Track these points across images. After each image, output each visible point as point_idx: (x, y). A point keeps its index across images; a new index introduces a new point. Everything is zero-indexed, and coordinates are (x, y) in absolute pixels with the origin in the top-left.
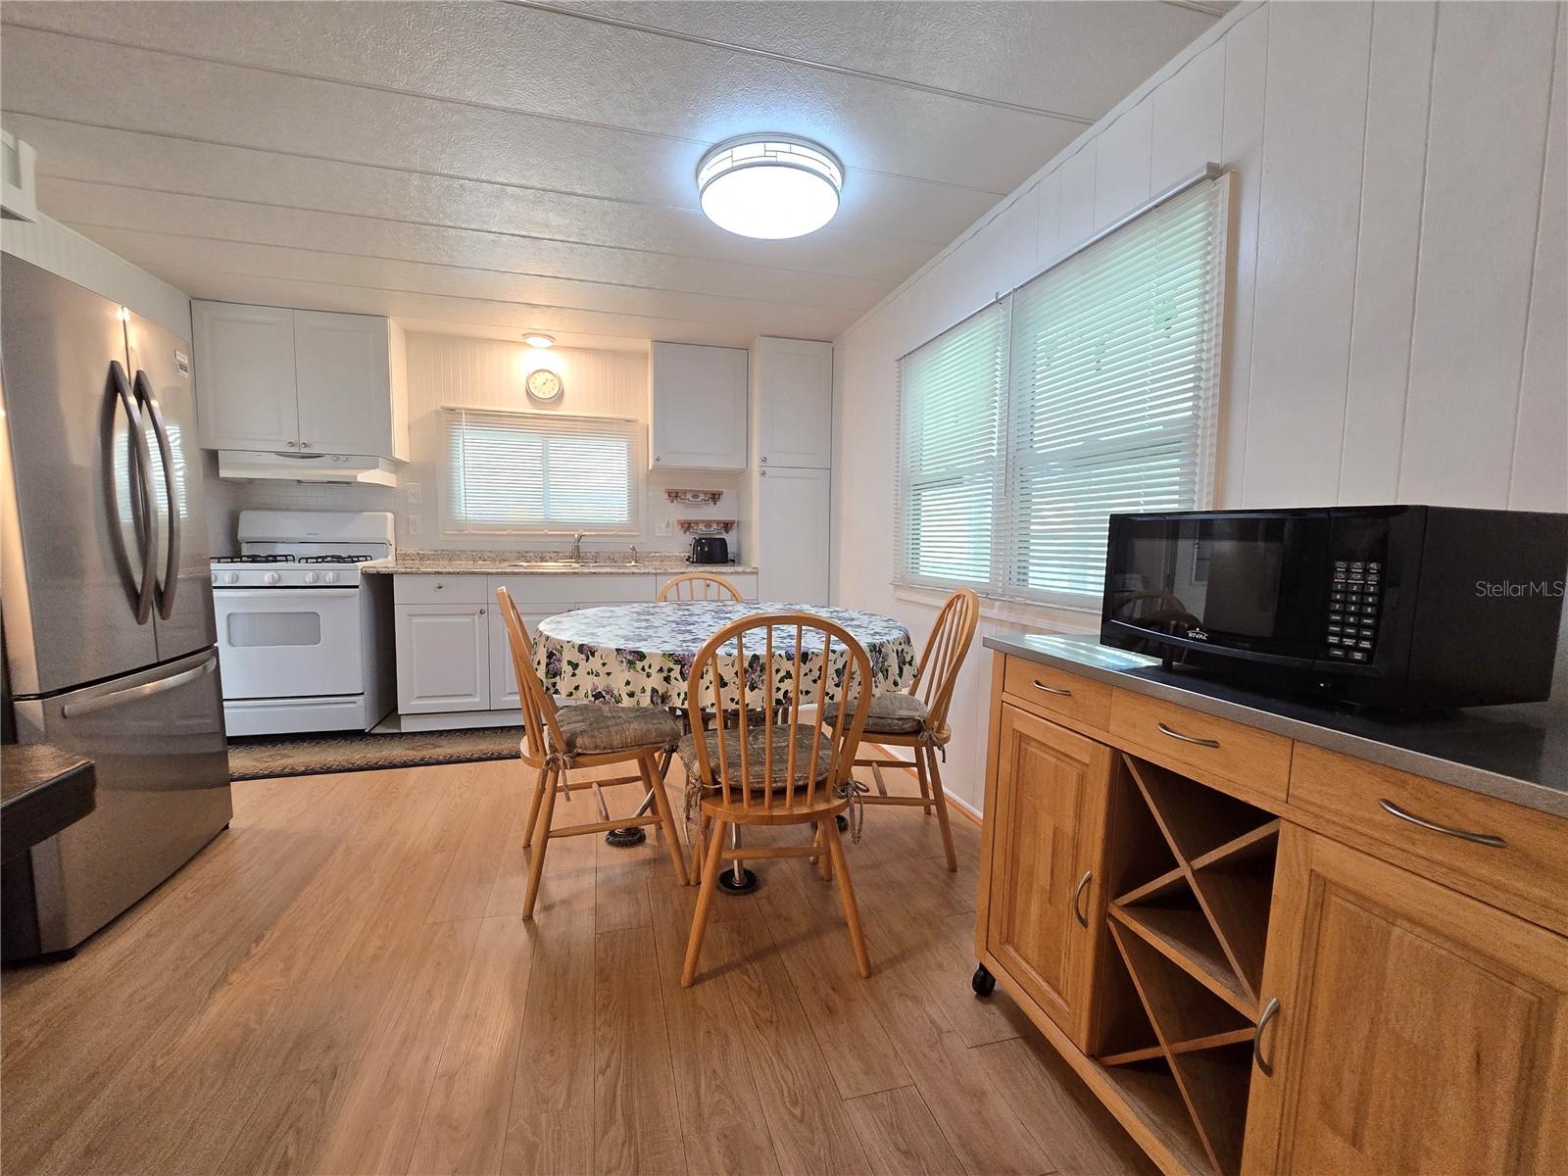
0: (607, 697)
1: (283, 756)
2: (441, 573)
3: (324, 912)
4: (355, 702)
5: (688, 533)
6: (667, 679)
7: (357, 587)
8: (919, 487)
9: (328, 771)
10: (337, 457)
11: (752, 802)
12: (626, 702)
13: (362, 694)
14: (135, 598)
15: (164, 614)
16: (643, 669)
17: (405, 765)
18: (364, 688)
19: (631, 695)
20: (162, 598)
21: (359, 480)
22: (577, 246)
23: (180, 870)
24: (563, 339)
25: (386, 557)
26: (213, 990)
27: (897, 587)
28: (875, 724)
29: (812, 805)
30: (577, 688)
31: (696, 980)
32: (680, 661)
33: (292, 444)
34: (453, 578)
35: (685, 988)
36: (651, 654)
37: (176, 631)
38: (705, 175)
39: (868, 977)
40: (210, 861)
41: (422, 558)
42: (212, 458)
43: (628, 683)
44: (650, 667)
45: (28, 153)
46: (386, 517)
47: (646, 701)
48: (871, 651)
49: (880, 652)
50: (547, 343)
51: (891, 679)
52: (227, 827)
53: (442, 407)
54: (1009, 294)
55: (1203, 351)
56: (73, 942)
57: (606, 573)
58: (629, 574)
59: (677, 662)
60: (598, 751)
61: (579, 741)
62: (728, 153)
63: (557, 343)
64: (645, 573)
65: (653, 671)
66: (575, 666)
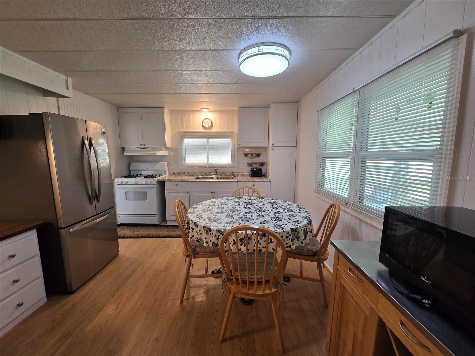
0: (200, 241)
1: (137, 231)
2: (177, 181)
3: (131, 289)
4: (155, 217)
5: (250, 167)
6: (218, 239)
7: (156, 185)
8: (325, 158)
9: (146, 237)
10: (152, 148)
11: (243, 285)
12: (205, 245)
13: (157, 214)
14: (90, 198)
15: (98, 201)
16: (211, 234)
17: (165, 237)
18: (158, 213)
19: (207, 242)
20: (97, 197)
21: (157, 154)
22: (208, 84)
23: (104, 268)
24: (211, 109)
25: (165, 175)
26: (98, 312)
27: (316, 192)
28: (297, 251)
29: (264, 290)
30: (193, 236)
31: (224, 341)
32: (222, 233)
33: (141, 145)
34: (180, 182)
35: (220, 343)
36: (214, 230)
37: (101, 205)
38: (241, 59)
39: (284, 353)
40: (111, 266)
41: (174, 174)
42: (123, 149)
43: (206, 239)
44: (213, 234)
45: (70, 80)
46: (165, 163)
47: (211, 245)
48: (292, 232)
49: (296, 231)
50: (207, 110)
51: (300, 241)
52: (118, 254)
53: (179, 132)
54: (358, 89)
55: (447, 119)
56: (74, 290)
57: (223, 181)
58: (229, 181)
59: (221, 233)
60: (202, 253)
61: (197, 249)
62: (246, 52)
63: (210, 110)
64: (234, 181)
65: (214, 235)
66: (193, 229)
